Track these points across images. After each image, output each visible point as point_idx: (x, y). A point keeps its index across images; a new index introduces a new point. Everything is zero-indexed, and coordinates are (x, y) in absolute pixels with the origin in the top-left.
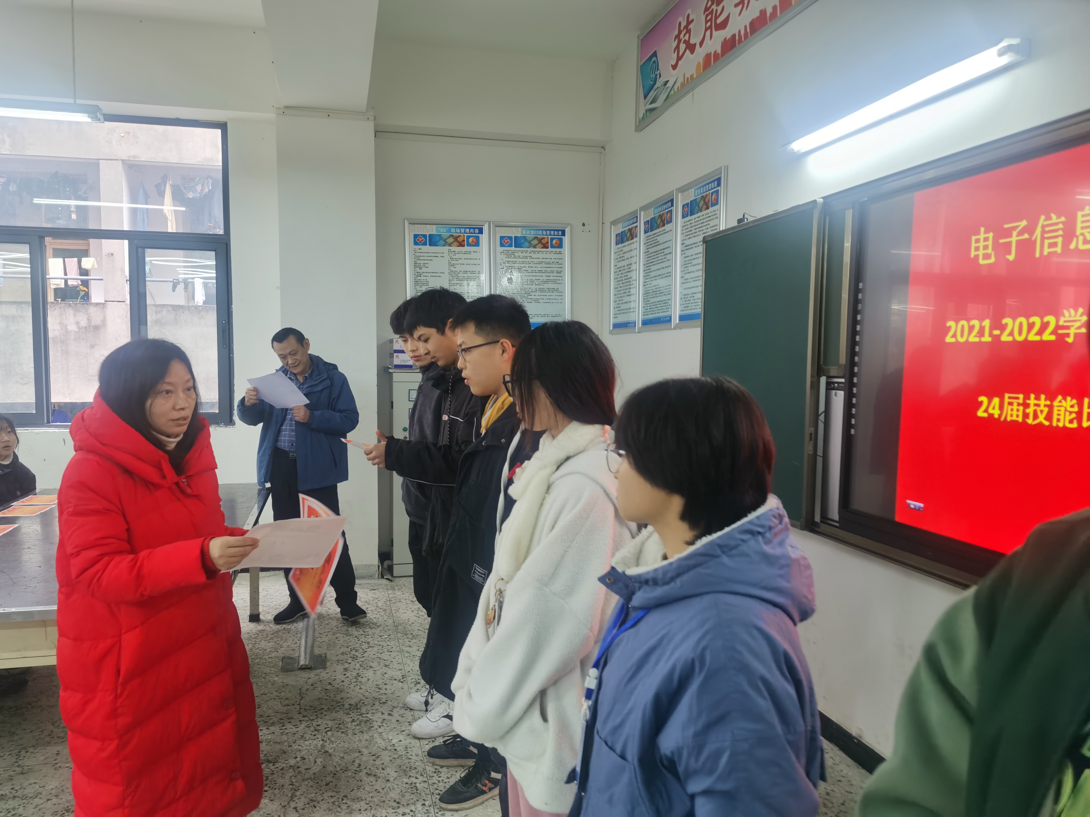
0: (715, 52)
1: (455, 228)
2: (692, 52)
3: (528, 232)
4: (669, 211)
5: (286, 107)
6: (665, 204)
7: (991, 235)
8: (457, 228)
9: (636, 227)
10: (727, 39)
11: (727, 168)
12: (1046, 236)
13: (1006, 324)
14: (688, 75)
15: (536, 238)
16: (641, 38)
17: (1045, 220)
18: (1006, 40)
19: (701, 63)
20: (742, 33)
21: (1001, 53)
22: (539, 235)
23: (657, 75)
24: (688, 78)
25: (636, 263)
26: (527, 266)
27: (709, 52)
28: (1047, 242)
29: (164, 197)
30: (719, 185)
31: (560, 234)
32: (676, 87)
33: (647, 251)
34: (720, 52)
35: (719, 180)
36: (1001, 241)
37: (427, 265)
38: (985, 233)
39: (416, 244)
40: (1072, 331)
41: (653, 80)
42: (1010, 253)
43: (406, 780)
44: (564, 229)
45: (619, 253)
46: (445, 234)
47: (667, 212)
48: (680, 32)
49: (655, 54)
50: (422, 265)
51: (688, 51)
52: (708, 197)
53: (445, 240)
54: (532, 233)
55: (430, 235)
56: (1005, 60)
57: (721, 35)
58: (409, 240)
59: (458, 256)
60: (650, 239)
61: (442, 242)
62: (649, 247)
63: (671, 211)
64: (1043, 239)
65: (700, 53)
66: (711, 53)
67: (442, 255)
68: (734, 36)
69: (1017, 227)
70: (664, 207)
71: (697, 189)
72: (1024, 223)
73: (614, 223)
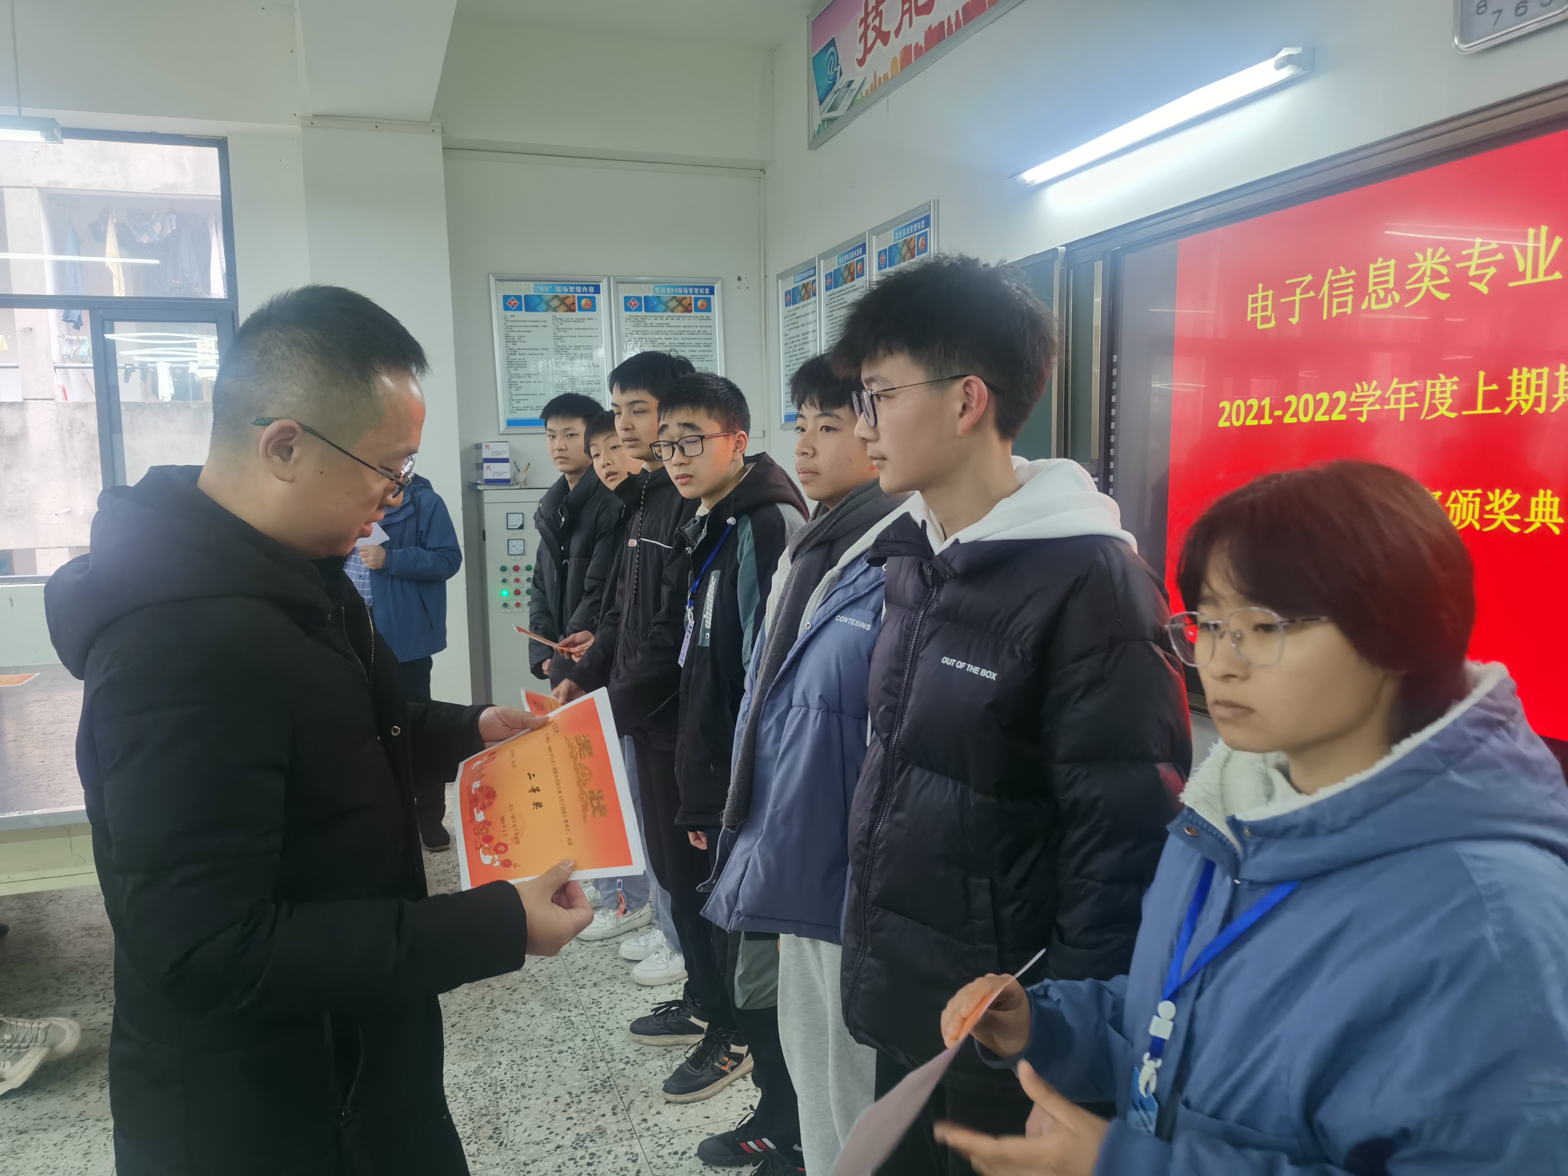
0: (917, 44)
1: (562, 286)
2: (885, 43)
3: (663, 290)
4: (860, 260)
5: (315, 116)
6: (853, 250)
7: (1270, 293)
8: (565, 285)
9: (815, 281)
10: (933, 27)
11: (937, 202)
12: (1335, 293)
13: (1290, 403)
14: (880, 75)
15: (675, 298)
16: (812, 19)
17: (1333, 275)
18: (1284, 49)
19: (898, 59)
20: (953, 21)
21: (1280, 66)
22: (678, 294)
23: (836, 72)
24: (880, 78)
25: (814, 331)
26: (663, 337)
27: (908, 45)
28: (1335, 301)
29: (104, 242)
30: (927, 225)
31: (708, 292)
32: (864, 90)
33: (830, 314)
34: (923, 45)
35: (927, 219)
36: (1282, 300)
37: (523, 339)
38: (1263, 291)
39: (506, 308)
40: (1365, 409)
41: (831, 78)
42: (1293, 316)
43: (557, 1014)
44: (712, 285)
45: (791, 318)
46: (548, 295)
47: (857, 262)
48: (867, 14)
49: (832, 43)
50: (516, 339)
51: (879, 42)
52: (913, 241)
53: (547, 304)
54: (668, 292)
55: (526, 296)
56: (1286, 73)
57: (923, 22)
58: (496, 304)
59: (566, 325)
60: (834, 298)
61: (544, 306)
62: (832, 309)
63: (862, 260)
64: (1331, 297)
65: (896, 45)
66: (911, 45)
67: (545, 324)
68: (942, 23)
69: (1302, 282)
70: (853, 254)
71: (898, 230)
72: (1309, 278)
73: (782, 276)
